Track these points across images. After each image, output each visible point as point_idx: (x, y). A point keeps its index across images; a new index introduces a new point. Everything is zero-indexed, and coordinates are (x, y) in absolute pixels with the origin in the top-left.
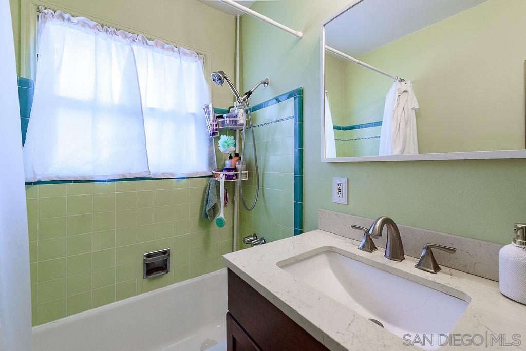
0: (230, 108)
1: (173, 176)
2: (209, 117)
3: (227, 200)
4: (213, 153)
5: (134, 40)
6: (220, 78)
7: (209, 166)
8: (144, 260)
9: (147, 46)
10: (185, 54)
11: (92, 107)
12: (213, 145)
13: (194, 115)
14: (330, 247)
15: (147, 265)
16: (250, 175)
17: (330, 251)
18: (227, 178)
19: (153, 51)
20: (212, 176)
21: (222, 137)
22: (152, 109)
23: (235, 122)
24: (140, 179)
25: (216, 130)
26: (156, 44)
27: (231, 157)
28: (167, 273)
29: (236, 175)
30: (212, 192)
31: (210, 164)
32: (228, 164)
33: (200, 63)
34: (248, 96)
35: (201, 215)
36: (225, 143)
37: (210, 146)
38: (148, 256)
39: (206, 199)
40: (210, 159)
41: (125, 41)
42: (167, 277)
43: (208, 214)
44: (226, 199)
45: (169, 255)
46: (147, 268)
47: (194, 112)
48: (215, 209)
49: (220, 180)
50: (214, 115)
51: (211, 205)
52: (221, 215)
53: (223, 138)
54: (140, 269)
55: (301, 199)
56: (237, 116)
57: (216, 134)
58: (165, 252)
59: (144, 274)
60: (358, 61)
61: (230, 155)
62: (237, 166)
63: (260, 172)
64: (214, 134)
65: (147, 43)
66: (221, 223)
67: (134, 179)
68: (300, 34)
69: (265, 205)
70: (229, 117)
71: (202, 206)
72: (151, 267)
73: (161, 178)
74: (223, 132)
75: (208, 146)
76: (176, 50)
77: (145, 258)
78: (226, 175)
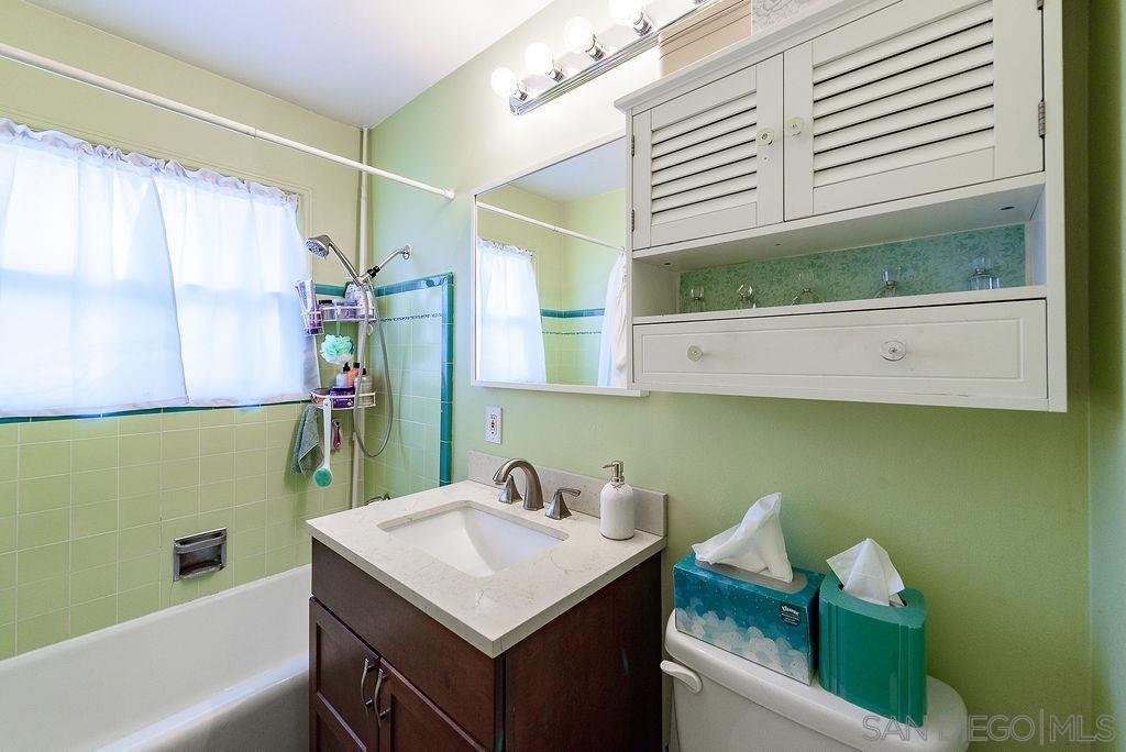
0: (347, 284)
1: (234, 402)
2: (305, 303)
3: (339, 441)
4: (314, 362)
5: (157, 169)
6: (321, 246)
7: (305, 384)
8: (176, 548)
9: (185, 179)
10: (262, 193)
11: (72, 288)
12: (312, 347)
13: (278, 295)
14: (466, 502)
15: (182, 557)
16: (379, 398)
17: (466, 507)
18: (337, 404)
19: (197, 187)
20: (310, 401)
21: (328, 337)
22: (193, 288)
23: (354, 312)
24: (167, 410)
25: (319, 324)
26: (204, 175)
27: (346, 369)
28: (221, 568)
29: (353, 399)
30: (311, 427)
31: (308, 381)
32: (341, 380)
33: (290, 207)
34: (373, 275)
35: (288, 469)
36: (334, 348)
37: (309, 349)
38: (183, 542)
39: (297, 441)
40: (308, 371)
41: (139, 170)
42: (219, 576)
43: (303, 464)
44: (337, 439)
45: (225, 538)
46: (181, 562)
47: (277, 290)
48: (315, 455)
49: (324, 408)
50: (314, 299)
51: (307, 449)
52: (326, 466)
53: (330, 339)
54: (168, 564)
55: (450, 437)
56: (356, 303)
57: (317, 330)
58: (217, 534)
59: (175, 573)
60: (553, 227)
61: (346, 364)
62: (356, 384)
63: (395, 394)
64: (315, 331)
65: (185, 175)
66: (324, 479)
67: (157, 410)
68: (451, 194)
69: (402, 447)
70: (342, 304)
71: (291, 453)
72: (191, 561)
73: (211, 408)
74: (331, 328)
75: (304, 348)
76: (244, 186)
77: (178, 545)
78: (334, 400)
